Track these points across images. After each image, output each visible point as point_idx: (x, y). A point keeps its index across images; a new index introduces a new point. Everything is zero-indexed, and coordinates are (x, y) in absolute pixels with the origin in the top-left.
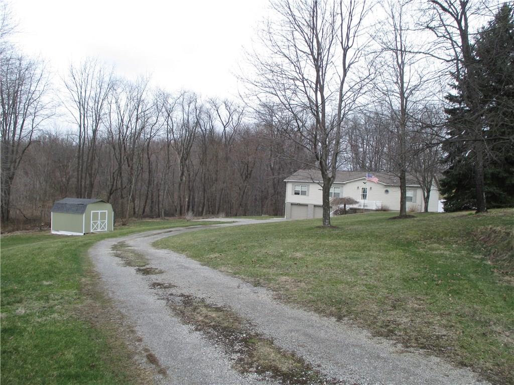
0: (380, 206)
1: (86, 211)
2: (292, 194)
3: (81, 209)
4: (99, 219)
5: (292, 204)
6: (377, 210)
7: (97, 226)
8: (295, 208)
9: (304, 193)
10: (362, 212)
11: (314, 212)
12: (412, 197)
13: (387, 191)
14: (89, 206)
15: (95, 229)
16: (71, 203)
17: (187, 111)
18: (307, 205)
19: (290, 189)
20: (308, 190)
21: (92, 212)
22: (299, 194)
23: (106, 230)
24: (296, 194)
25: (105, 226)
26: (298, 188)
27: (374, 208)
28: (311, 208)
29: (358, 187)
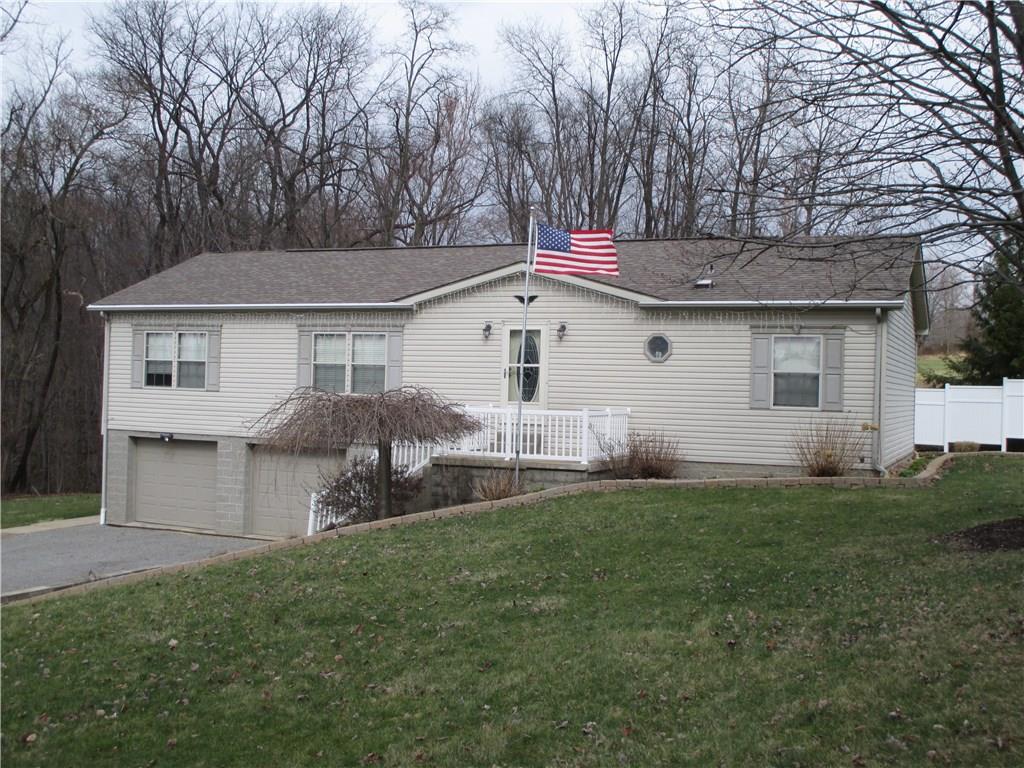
0: (624, 440)
2: (136, 385)
5: (137, 440)
6: (605, 470)
8: (150, 457)
9: (193, 374)
11: (249, 488)
12: (816, 377)
13: (658, 346)
18: (209, 445)
19: (121, 351)
20: (217, 360)
22: (168, 381)
24: (152, 380)
26: (166, 349)
27: (584, 458)
28: (231, 463)
29: (488, 329)
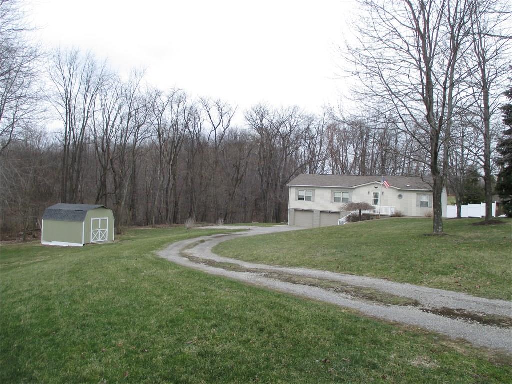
0: (394, 211)
1: (86, 218)
2: (296, 200)
3: (80, 216)
4: (100, 227)
5: (295, 210)
6: (392, 216)
7: (98, 236)
8: (298, 214)
9: (309, 199)
10: (379, 219)
11: (320, 219)
12: (428, 202)
13: (400, 196)
14: (89, 213)
15: (95, 239)
16: (66, 209)
17: (176, 112)
18: (312, 211)
19: (293, 194)
20: (314, 196)
21: (92, 219)
22: (303, 199)
23: (107, 240)
24: (299, 199)
25: (106, 235)
26: (303, 194)
28: (317, 215)
29: (369, 193)
